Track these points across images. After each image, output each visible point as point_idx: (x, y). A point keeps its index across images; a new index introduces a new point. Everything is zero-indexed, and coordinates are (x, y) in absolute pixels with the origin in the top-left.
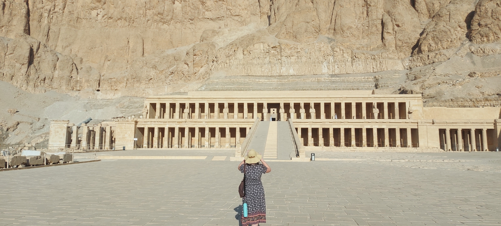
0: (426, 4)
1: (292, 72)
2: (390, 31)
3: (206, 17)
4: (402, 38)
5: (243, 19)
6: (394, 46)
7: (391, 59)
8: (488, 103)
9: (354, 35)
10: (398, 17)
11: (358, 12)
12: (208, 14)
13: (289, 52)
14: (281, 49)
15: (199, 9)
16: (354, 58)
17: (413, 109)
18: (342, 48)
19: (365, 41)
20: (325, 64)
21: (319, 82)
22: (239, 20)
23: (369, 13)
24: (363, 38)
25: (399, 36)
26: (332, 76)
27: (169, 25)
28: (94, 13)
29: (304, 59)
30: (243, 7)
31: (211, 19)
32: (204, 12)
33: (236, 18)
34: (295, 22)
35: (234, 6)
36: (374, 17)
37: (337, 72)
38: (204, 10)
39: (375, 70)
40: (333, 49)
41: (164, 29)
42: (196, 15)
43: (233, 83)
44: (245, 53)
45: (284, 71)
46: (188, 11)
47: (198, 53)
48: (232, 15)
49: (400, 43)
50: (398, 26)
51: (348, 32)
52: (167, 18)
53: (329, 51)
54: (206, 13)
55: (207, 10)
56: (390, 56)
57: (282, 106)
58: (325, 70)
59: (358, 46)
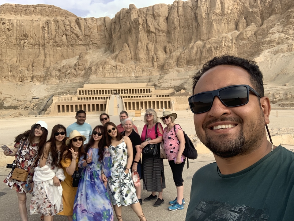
0: (169, 49)
1: (121, 76)
2: (156, 61)
3: (80, 43)
4: (159, 64)
5: (98, 45)
6: (157, 66)
7: (155, 71)
8: (171, 88)
9: (143, 62)
10: (158, 55)
11: (145, 53)
12: (80, 42)
13: (120, 68)
14: (117, 67)
15: (75, 39)
16: (143, 71)
17: (152, 90)
18: (139, 67)
19: (147, 64)
20: (133, 73)
21: (131, 79)
22: (96, 46)
23: (149, 53)
24: (147, 62)
25: (158, 63)
26: (136, 77)
27: (61, 47)
28: (22, 42)
29: (125, 71)
30: (98, 39)
31: (82, 45)
32: (79, 41)
33: (95, 45)
34: (122, 56)
35: (94, 39)
36: (150, 55)
37: (137, 76)
38: (78, 40)
39: (150, 75)
40: (136, 67)
41: (59, 50)
42: (75, 43)
43: (99, 80)
44: (103, 68)
45: (118, 75)
46: (70, 40)
47: (80, 65)
48: (92, 43)
49: (158, 65)
50: (158, 59)
51: (141, 60)
52: (60, 44)
53: (134, 68)
54: (80, 41)
55: (80, 40)
56: (155, 70)
57: (118, 90)
58: (133, 75)
59: (145, 66)
